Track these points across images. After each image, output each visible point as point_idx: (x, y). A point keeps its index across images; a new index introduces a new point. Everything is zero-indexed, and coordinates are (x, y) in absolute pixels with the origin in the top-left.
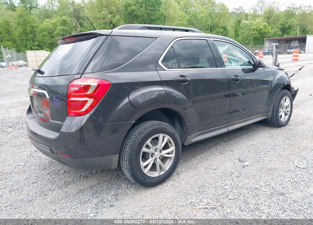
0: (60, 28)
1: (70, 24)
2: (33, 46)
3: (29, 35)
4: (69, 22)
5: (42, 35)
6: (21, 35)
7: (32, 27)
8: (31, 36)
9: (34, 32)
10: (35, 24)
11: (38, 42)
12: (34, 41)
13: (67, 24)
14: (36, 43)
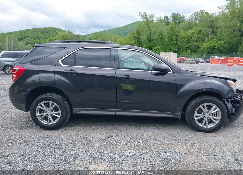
0: (195, 35)
1: (204, 32)
2: (174, 49)
3: (174, 41)
4: (204, 31)
5: (181, 41)
6: (168, 42)
7: (177, 36)
8: (174, 42)
9: (177, 39)
10: (179, 34)
11: (178, 46)
12: (176, 45)
13: (201, 33)
14: (177, 47)
